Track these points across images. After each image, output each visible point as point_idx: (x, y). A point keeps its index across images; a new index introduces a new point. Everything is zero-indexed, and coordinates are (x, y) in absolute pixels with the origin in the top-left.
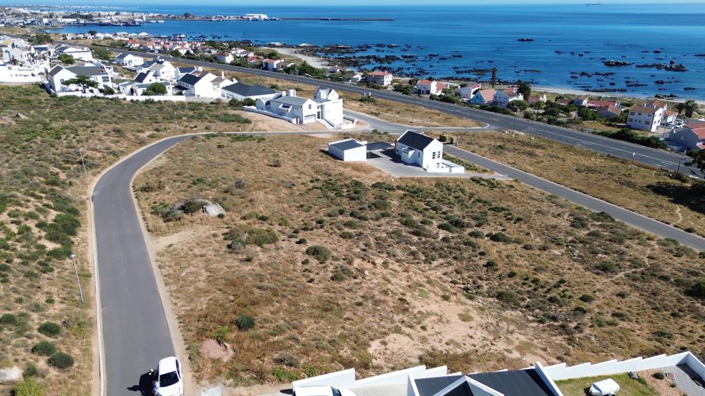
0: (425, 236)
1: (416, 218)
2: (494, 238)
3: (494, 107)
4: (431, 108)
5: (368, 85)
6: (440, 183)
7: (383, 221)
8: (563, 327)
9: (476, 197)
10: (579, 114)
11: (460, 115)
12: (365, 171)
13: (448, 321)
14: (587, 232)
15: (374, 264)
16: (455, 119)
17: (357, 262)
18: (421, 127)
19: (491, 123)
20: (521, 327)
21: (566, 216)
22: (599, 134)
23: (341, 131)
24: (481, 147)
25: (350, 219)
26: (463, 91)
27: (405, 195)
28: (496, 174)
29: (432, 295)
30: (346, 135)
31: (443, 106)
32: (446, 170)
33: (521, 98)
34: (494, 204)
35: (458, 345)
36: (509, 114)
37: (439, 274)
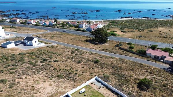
0: (36, 66)
1: (33, 61)
2: (55, 61)
3: (49, 26)
4: (33, 28)
5: (12, 22)
6: (39, 49)
7: (23, 65)
8: (73, 79)
9: (49, 51)
10: (69, 26)
11: (41, 29)
12: (15, 50)
13: (46, 88)
14: (75, 54)
15: (22, 79)
16: (40, 30)
17: (17, 80)
18: (31, 34)
19: (50, 30)
20: (64, 82)
21: (70, 51)
22: (74, 30)
23: (5, 38)
24: (48, 37)
25: (12, 67)
26: (41, 22)
27: (29, 55)
28: (53, 44)
29: (41, 82)
30: (7, 40)
31: (36, 27)
32: (40, 45)
33: (55, 23)
34: (54, 52)
35: (50, 93)
36: (53, 27)
37: (42, 75)
